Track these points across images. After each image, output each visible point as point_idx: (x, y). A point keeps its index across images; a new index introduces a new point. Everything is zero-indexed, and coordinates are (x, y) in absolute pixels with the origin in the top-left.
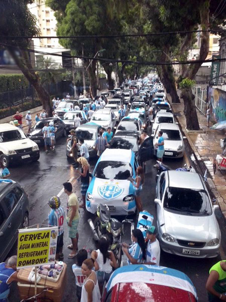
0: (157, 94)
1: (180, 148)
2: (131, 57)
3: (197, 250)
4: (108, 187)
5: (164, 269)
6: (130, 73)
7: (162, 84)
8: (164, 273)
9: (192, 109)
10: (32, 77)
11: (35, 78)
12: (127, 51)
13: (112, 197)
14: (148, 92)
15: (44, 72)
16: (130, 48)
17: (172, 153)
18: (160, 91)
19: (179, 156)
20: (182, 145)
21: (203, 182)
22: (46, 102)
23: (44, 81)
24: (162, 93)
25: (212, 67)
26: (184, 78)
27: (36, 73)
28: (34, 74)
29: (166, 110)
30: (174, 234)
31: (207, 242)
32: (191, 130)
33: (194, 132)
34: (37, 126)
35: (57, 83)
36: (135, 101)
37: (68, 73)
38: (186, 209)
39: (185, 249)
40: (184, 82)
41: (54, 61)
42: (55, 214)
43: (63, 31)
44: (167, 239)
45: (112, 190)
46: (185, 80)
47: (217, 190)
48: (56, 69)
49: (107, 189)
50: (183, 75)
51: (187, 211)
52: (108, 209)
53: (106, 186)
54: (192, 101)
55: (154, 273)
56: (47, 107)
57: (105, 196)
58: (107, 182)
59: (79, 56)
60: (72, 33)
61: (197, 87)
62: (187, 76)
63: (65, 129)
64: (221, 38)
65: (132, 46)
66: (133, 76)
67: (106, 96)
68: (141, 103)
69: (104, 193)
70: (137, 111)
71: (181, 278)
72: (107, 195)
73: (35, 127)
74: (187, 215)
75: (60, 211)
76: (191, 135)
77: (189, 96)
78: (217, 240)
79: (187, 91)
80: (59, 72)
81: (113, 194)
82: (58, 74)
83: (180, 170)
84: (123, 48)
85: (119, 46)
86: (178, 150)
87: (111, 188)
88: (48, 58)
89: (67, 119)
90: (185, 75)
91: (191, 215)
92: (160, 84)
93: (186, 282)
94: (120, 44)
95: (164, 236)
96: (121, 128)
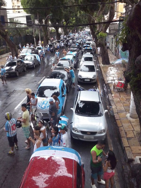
0: (87, 42)
1: (94, 76)
2: (71, 18)
3: (92, 137)
4: (44, 102)
5: (63, 148)
6: (71, 29)
7: (92, 36)
8: (62, 150)
9: (105, 52)
10: (3, 33)
11: (5, 34)
12: (69, 14)
13: (46, 108)
14: (81, 41)
15: (14, 30)
16: (70, 12)
17: (89, 80)
18: (89, 40)
19: (94, 82)
20: (95, 74)
21: (100, 97)
22: (13, 49)
23: (14, 35)
24: (90, 41)
25: (119, 24)
26: (100, 32)
27: (6, 30)
28: (5, 31)
29: (90, 53)
30: (79, 128)
31: (98, 131)
32: (105, 65)
33: (106, 66)
34: (7, 65)
35: (23, 36)
36: (71, 47)
37: (30, 29)
38: (88, 113)
39: (85, 136)
40: (100, 35)
41: (20, 22)
42: (8, 124)
43: (25, 2)
44: (75, 131)
45: (46, 104)
46: (101, 33)
47: (113, 101)
48: (22, 27)
49: (43, 104)
50: (99, 30)
51: (88, 114)
52: (42, 115)
53: (43, 101)
54: (105, 46)
55: (56, 151)
56: (14, 52)
57: (41, 107)
58: (44, 99)
59: (36, 18)
60: (31, 3)
61: (111, 37)
62: (102, 30)
63: (25, 66)
64: (126, 5)
65: (72, 11)
66: (74, 31)
67: (54, 44)
68: (75, 48)
69: (41, 105)
70: (71, 54)
71: (72, 152)
72: (43, 107)
73: (5, 66)
74: (88, 116)
75: (13, 121)
76: (104, 68)
77: (103, 44)
78: (104, 131)
79: (102, 40)
80: (24, 29)
81: (47, 106)
82: (23, 30)
83: (91, 90)
84: (66, 12)
85: (63, 11)
86: (93, 78)
87: (45, 103)
88: (16, 20)
89: (27, 60)
90: (100, 30)
91: (91, 116)
92: (90, 36)
93: (74, 155)
94: (64, 10)
95: (73, 129)
96: (59, 65)
